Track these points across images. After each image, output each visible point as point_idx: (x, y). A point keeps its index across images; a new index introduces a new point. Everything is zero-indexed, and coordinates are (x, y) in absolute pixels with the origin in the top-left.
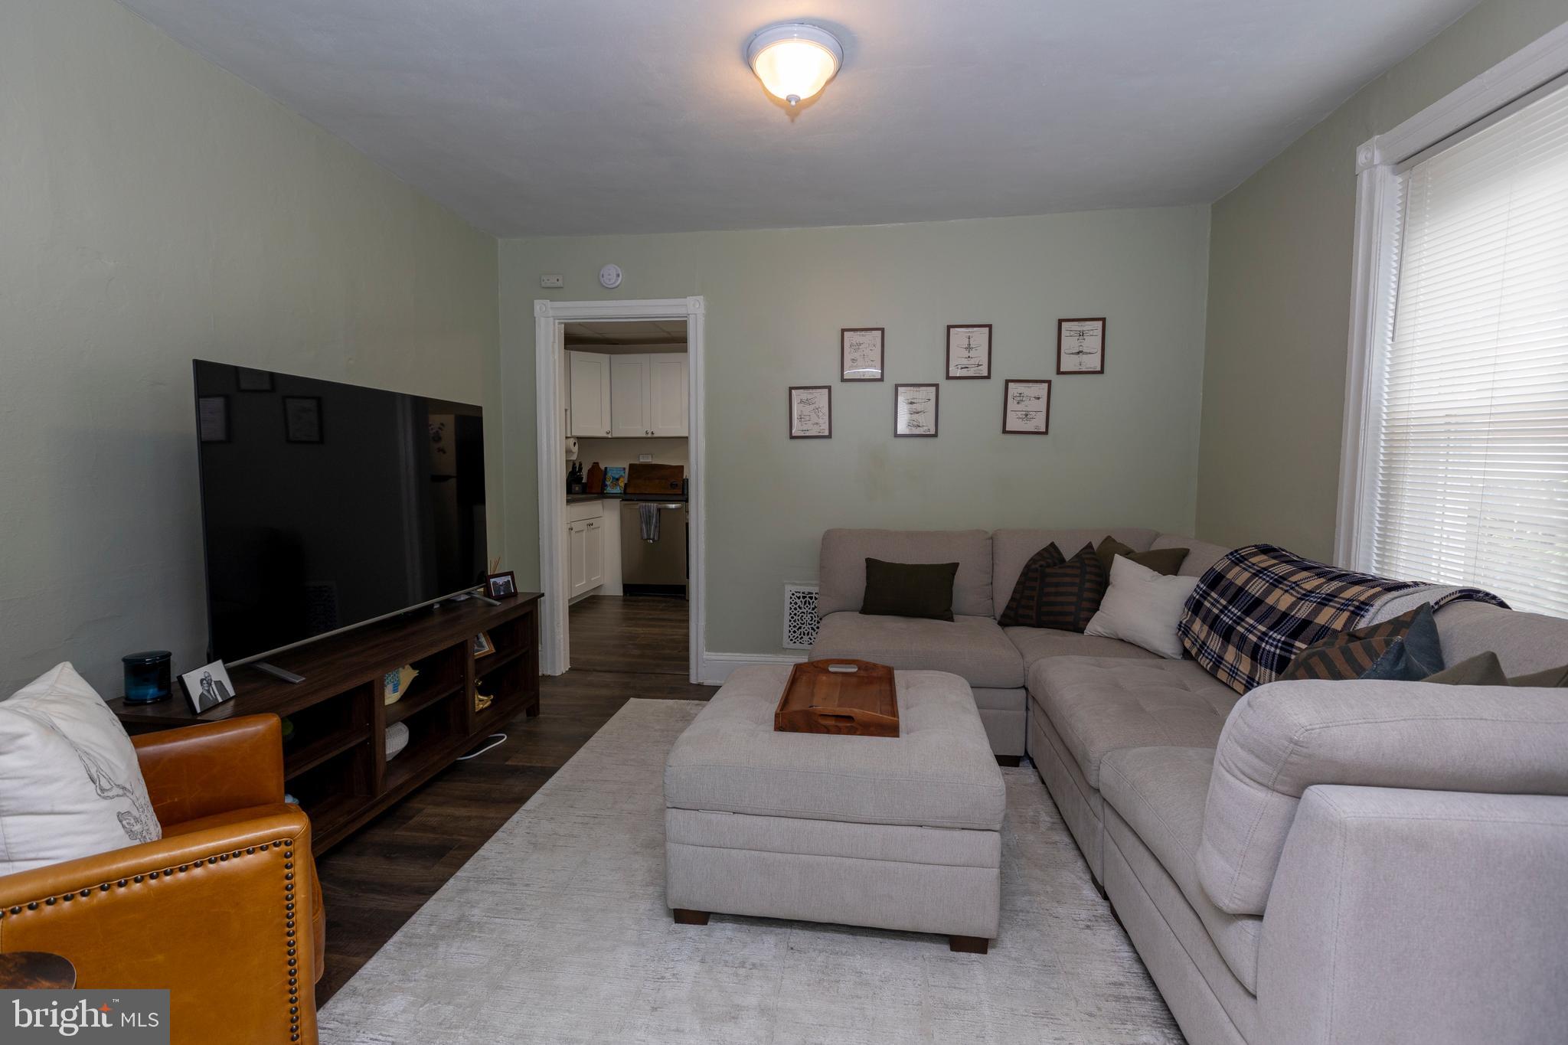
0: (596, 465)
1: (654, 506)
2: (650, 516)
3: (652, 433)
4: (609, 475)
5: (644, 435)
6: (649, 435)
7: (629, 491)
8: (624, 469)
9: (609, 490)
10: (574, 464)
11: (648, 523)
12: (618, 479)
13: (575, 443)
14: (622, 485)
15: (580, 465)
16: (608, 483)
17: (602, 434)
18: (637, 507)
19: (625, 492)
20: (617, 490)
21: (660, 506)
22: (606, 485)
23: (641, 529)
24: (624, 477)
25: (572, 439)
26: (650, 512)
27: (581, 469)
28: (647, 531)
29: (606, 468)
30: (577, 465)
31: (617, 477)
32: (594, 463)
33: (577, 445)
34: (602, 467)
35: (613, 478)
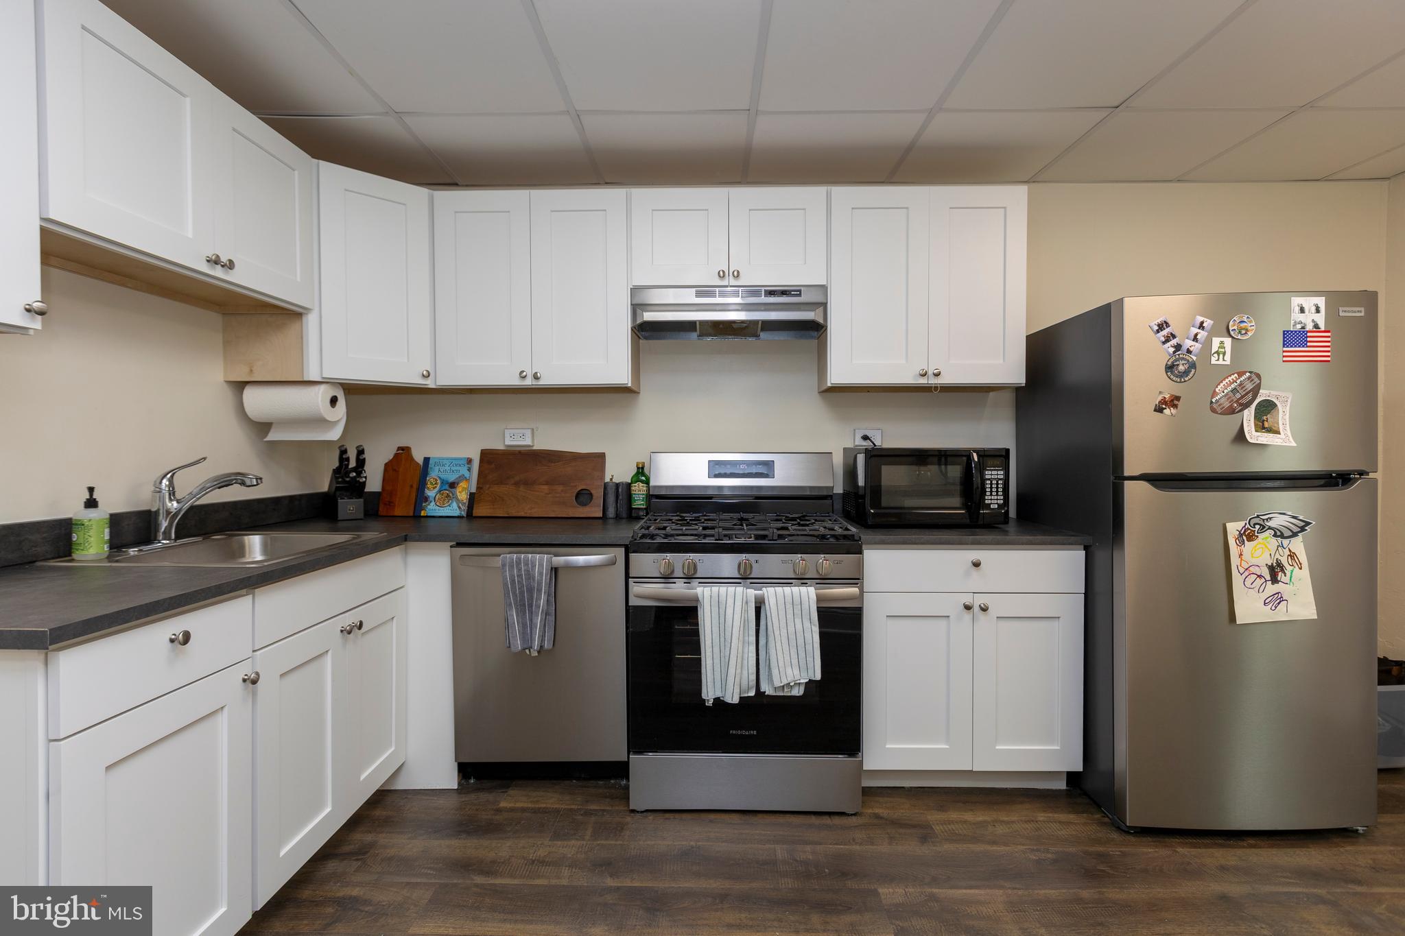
0: (404, 453)
1: (541, 561)
2: (530, 590)
3: (536, 377)
4: (434, 474)
5: (515, 381)
6: (529, 382)
7: (479, 511)
8: (470, 461)
9: (432, 509)
10: (343, 452)
11: (525, 606)
12: (453, 485)
13: (334, 401)
14: (463, 496)
15: (361, 452)
16: (431, 493)
17: (408, 375)
18: (498, 562)
19: (470, 515)
20: (453, 509)
21: (560, 560)
22: (426, 499)
23: (507, 625)
24: (467, 480)
25: (323, 387)
26: (530, 576)
27: (361, 463)
28: (524, 626)
29: (427, 460)
30: (352, 455)
31: (452, 478)
32: (399, 448)
33: (342, 403)
34: (418, 457)
35: (443, 482)
